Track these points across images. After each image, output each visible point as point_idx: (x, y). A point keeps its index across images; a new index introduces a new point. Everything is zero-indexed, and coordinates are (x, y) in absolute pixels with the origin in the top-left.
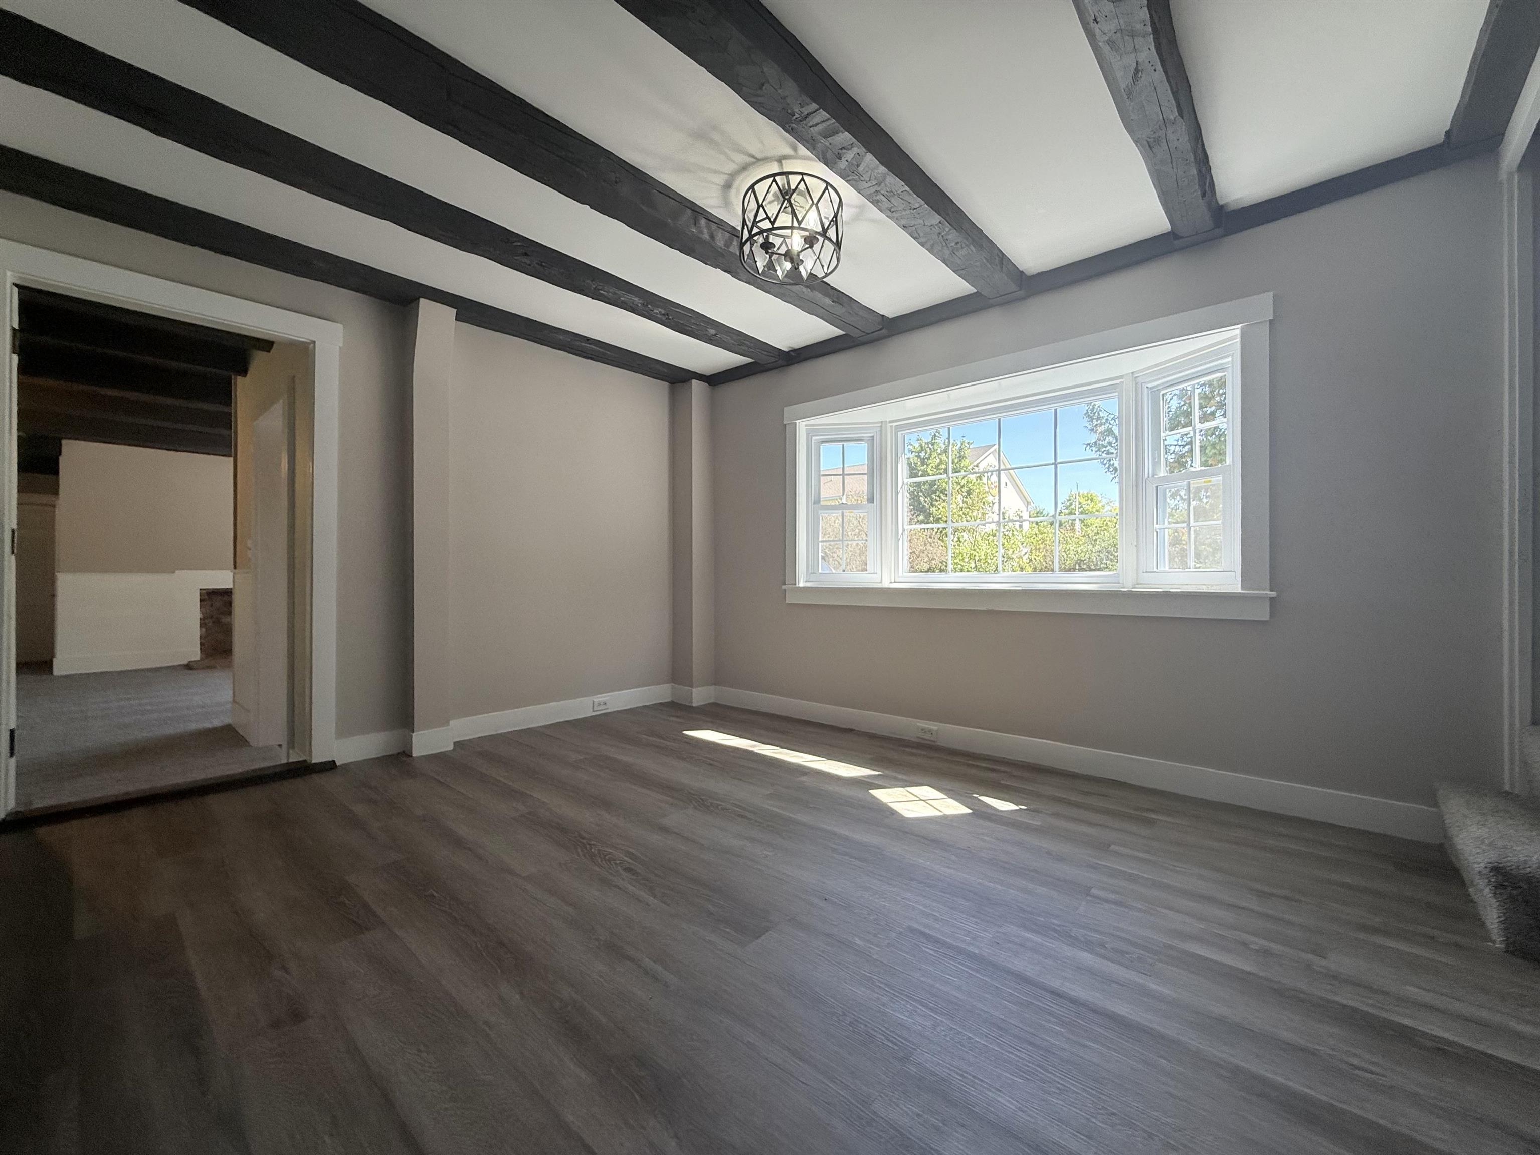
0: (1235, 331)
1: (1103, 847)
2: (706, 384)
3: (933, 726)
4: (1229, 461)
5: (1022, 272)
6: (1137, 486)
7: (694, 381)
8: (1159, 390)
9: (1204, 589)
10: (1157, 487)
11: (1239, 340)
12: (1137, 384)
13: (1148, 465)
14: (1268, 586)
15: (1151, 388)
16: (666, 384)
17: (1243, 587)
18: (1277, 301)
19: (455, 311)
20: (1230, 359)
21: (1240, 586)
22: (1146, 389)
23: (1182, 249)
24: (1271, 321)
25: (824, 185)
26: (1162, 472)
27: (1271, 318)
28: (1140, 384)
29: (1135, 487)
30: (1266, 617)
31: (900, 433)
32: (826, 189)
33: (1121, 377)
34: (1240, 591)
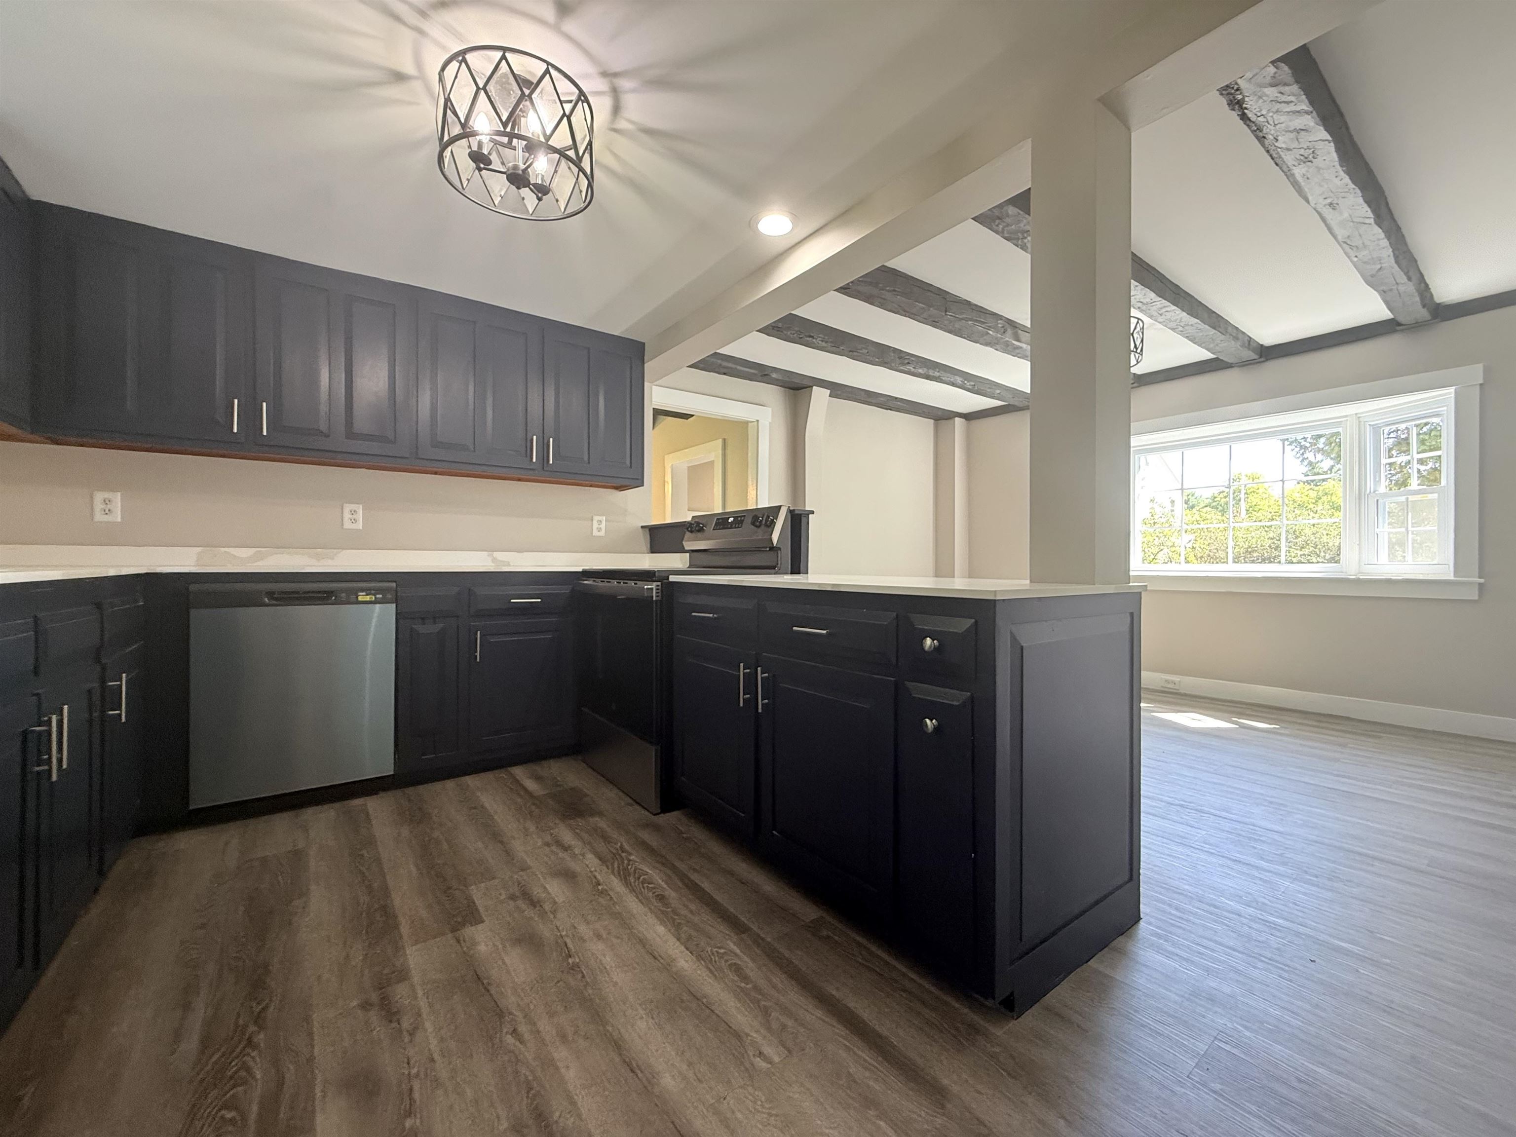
0: (1452, 390)
1: (1344, 746)
2: (964, 420)
3: (1176, 678)
4: (1443, 482)
5: (1262, 345)
6: (1360, 499)
7: (957, 419)
8: (1380, 428)
9: (1421, 577)
10: (1377, 500)
11: (1453, 395)
12: (1360, 422)
13: (1370, 484)
14: (1477, 574)
15: (1373, 425)
16: (932, 421)
17: (1455, 576)
18: (1487, 371)
19: (829, 391)
20: (1445, 408)
21: (1452, 574)
22: (1368, 426)
23: (1402, 330)
24: (1481, 385)
25: (1136, 320)
26: (1382, 489)
27: (1482, 382)
28: (1362, 423)
29: (1357, 500)
30: (1476, 598)
31: (1136, 456)
32: (1138, 322)
33: (1346, 416)
34: (1452, 578)
